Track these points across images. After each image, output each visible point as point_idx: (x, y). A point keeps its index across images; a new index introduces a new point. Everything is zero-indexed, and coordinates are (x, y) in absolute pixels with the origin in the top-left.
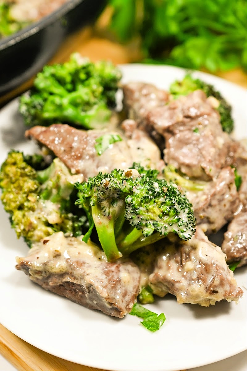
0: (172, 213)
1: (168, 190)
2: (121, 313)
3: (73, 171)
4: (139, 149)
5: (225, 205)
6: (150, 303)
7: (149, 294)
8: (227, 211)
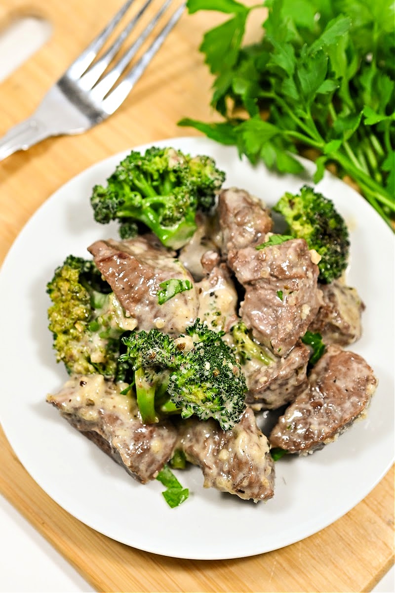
0: (216, 401)
1: (219, 374)
3: (128, 314)
4: (212, 294)
5: (287, 389)
6: (180, 469)
7: (180, 462)
8: (289, 393)
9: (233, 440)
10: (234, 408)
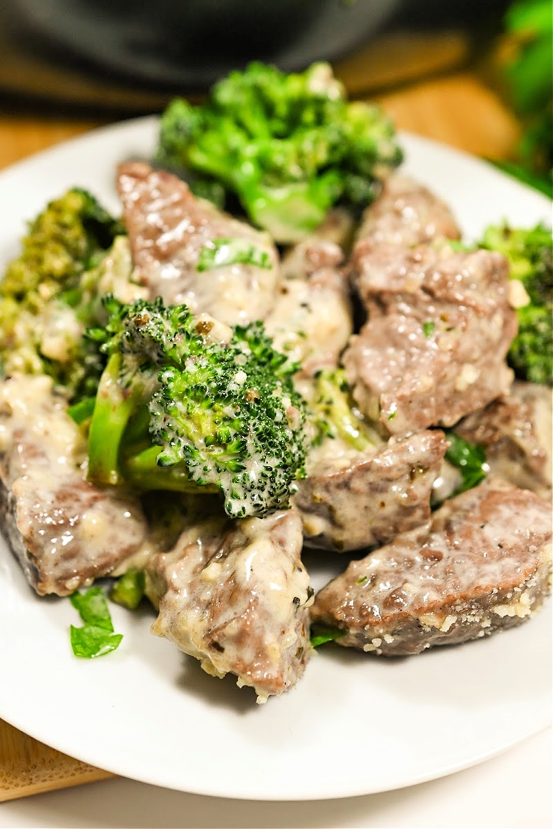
0: (231, 447)
1: (257, 401)
2: (40, 584)
3: (137, 276)
4: (304, 305)
5: (383, 504)
6: (124, 605)
8: (385, 519)
9: (240, 549)
10: (264, 476)
